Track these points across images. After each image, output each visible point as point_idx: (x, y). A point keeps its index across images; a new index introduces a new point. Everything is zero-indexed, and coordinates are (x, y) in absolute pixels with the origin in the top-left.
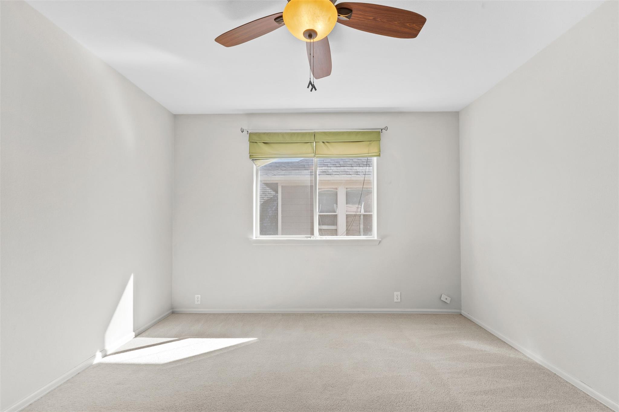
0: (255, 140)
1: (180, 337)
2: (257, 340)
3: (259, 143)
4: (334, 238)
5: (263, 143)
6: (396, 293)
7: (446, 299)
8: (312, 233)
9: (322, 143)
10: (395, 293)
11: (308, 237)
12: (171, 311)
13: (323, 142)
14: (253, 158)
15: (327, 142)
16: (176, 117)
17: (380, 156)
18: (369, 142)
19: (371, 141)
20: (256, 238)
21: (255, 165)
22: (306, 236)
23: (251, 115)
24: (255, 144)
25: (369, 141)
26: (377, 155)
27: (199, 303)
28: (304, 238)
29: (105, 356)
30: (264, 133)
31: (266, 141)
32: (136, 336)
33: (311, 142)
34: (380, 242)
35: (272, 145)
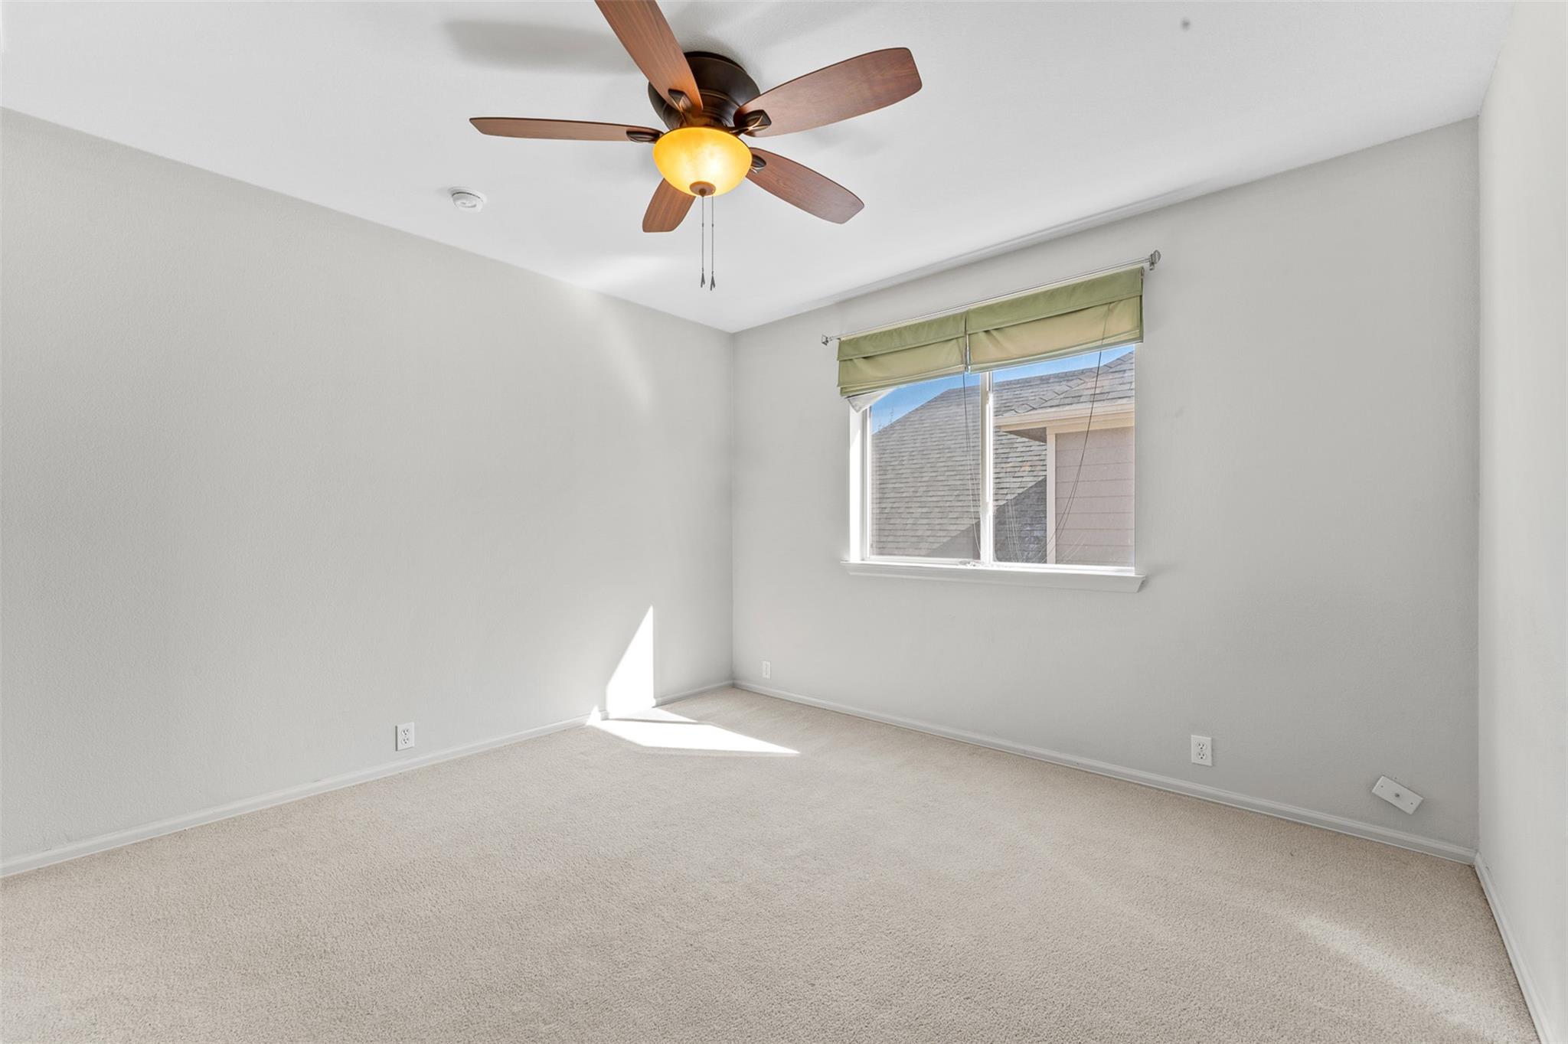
0: (847, 356)
1: (701, 720)
2: (797, 754)
3: (855, 361)
4: (1030, 568)
5: (864, 358)
6: (1195, 738)
7: (1398, 796)
8: (977, 556)
9: (984, 333)
10: (1192, 736)
11: (965, 564)
12: (731, 682)
13: (987, 332)
14: (849, 391)
15: (996, 329)
16: (734, 340)
17: (1142, 338)
18: (1106, 308)
19: (1110, 303)
20: (863, 560)
21: (853, 407)
22: (960, 560)
23: (846, 303)
24: (849, 362)
25: (1106, 304)
26: (1133, 337)
27: (768, 677)
28: (957, 565)
29: (606, 718)
30: (865, 337)
31: (868, 353)
32: (657, 706)
33: (956, 338)
34: (1143, 584)
35: (881, 359)
